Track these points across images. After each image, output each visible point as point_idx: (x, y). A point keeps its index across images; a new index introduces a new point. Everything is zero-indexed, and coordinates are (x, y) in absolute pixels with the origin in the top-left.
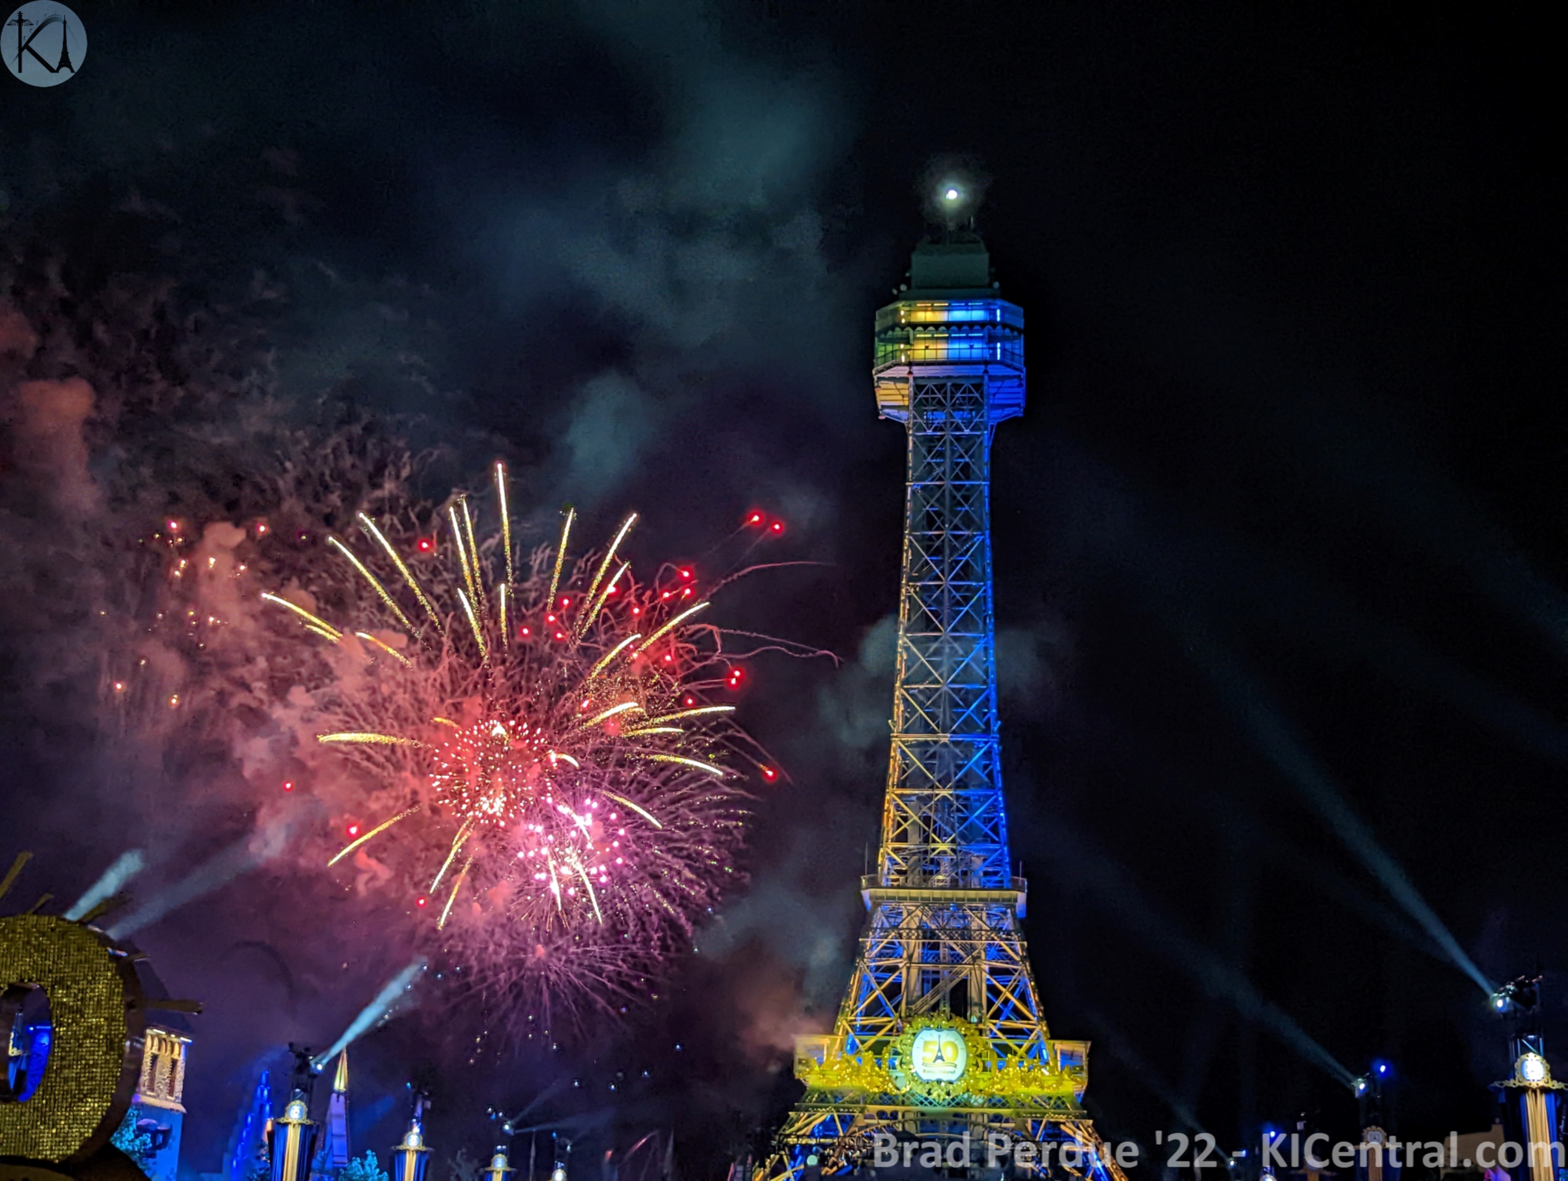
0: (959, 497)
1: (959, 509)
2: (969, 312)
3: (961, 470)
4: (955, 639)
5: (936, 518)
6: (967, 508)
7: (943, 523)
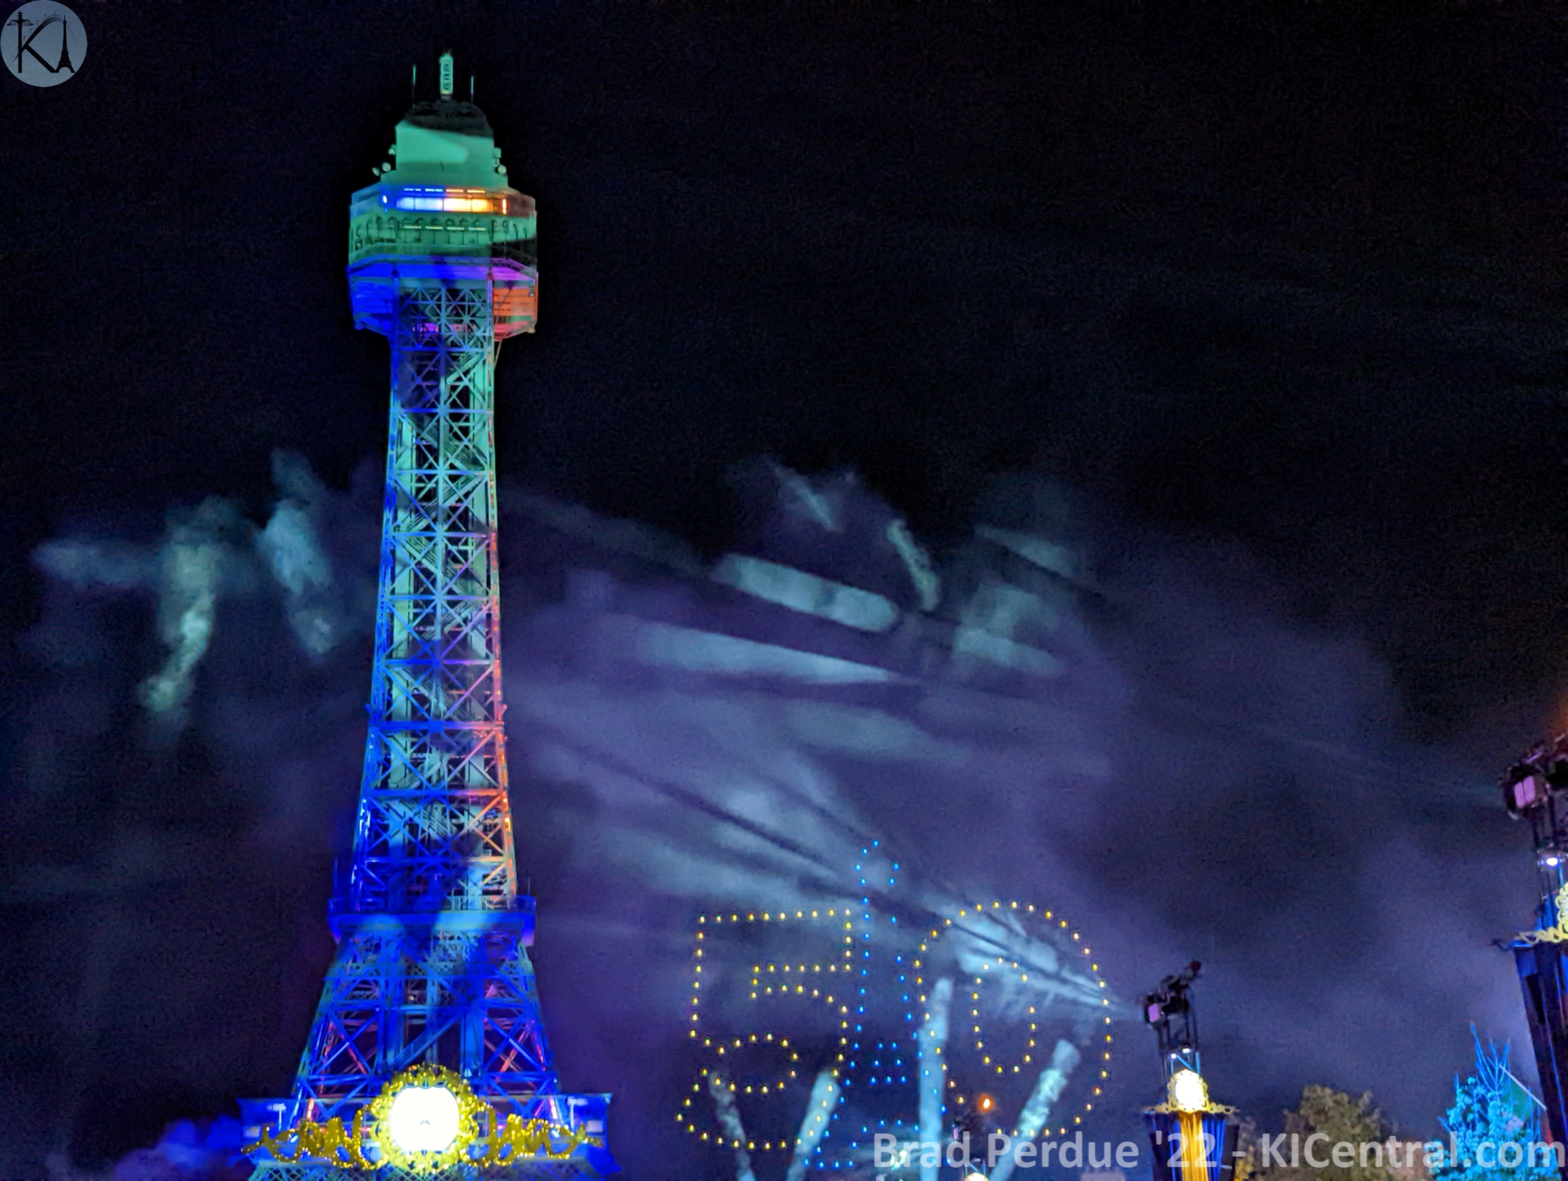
0: (456, 429)
1: (456, 442)
2: (469, 201)
3: (458, 396)
4: (453, 604)
5: (428, 455)
6: (466, 442)
7: (436, 460)
